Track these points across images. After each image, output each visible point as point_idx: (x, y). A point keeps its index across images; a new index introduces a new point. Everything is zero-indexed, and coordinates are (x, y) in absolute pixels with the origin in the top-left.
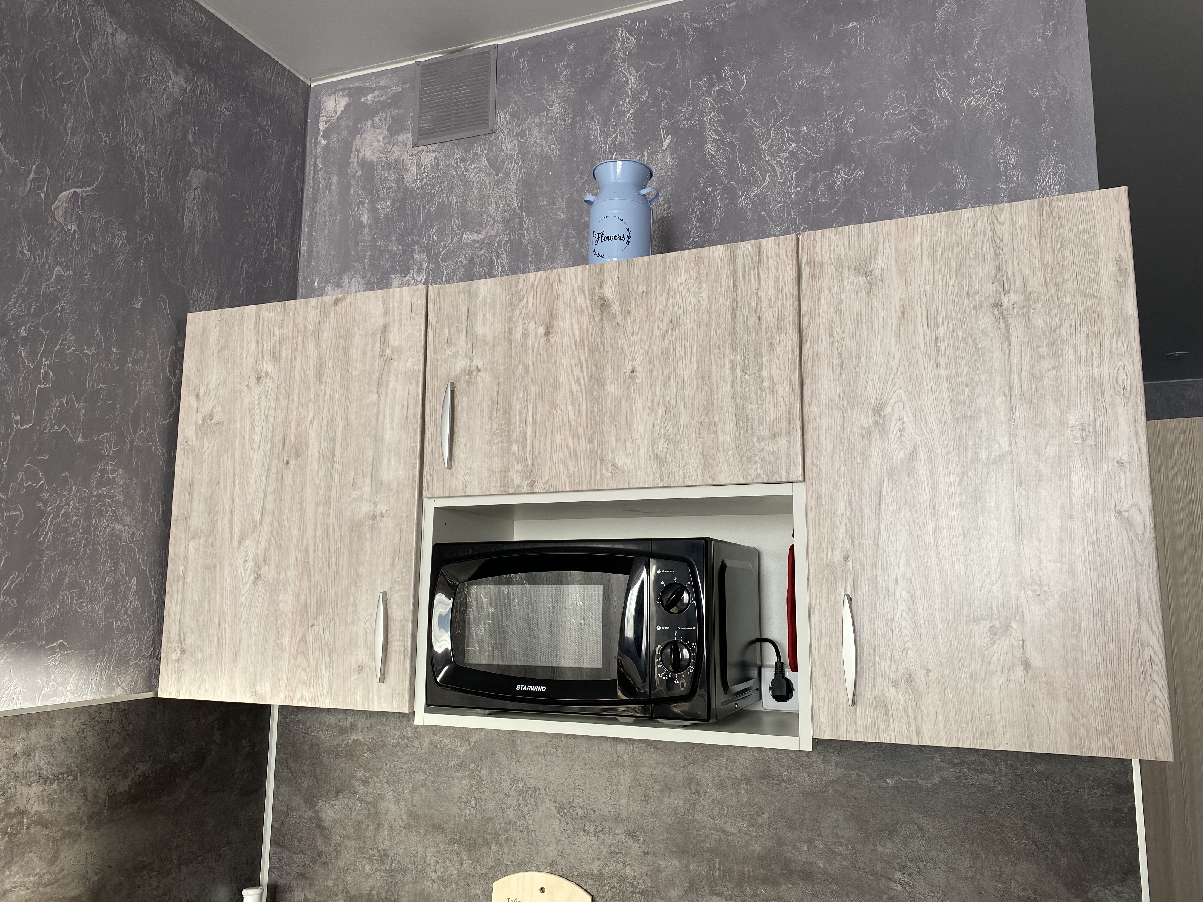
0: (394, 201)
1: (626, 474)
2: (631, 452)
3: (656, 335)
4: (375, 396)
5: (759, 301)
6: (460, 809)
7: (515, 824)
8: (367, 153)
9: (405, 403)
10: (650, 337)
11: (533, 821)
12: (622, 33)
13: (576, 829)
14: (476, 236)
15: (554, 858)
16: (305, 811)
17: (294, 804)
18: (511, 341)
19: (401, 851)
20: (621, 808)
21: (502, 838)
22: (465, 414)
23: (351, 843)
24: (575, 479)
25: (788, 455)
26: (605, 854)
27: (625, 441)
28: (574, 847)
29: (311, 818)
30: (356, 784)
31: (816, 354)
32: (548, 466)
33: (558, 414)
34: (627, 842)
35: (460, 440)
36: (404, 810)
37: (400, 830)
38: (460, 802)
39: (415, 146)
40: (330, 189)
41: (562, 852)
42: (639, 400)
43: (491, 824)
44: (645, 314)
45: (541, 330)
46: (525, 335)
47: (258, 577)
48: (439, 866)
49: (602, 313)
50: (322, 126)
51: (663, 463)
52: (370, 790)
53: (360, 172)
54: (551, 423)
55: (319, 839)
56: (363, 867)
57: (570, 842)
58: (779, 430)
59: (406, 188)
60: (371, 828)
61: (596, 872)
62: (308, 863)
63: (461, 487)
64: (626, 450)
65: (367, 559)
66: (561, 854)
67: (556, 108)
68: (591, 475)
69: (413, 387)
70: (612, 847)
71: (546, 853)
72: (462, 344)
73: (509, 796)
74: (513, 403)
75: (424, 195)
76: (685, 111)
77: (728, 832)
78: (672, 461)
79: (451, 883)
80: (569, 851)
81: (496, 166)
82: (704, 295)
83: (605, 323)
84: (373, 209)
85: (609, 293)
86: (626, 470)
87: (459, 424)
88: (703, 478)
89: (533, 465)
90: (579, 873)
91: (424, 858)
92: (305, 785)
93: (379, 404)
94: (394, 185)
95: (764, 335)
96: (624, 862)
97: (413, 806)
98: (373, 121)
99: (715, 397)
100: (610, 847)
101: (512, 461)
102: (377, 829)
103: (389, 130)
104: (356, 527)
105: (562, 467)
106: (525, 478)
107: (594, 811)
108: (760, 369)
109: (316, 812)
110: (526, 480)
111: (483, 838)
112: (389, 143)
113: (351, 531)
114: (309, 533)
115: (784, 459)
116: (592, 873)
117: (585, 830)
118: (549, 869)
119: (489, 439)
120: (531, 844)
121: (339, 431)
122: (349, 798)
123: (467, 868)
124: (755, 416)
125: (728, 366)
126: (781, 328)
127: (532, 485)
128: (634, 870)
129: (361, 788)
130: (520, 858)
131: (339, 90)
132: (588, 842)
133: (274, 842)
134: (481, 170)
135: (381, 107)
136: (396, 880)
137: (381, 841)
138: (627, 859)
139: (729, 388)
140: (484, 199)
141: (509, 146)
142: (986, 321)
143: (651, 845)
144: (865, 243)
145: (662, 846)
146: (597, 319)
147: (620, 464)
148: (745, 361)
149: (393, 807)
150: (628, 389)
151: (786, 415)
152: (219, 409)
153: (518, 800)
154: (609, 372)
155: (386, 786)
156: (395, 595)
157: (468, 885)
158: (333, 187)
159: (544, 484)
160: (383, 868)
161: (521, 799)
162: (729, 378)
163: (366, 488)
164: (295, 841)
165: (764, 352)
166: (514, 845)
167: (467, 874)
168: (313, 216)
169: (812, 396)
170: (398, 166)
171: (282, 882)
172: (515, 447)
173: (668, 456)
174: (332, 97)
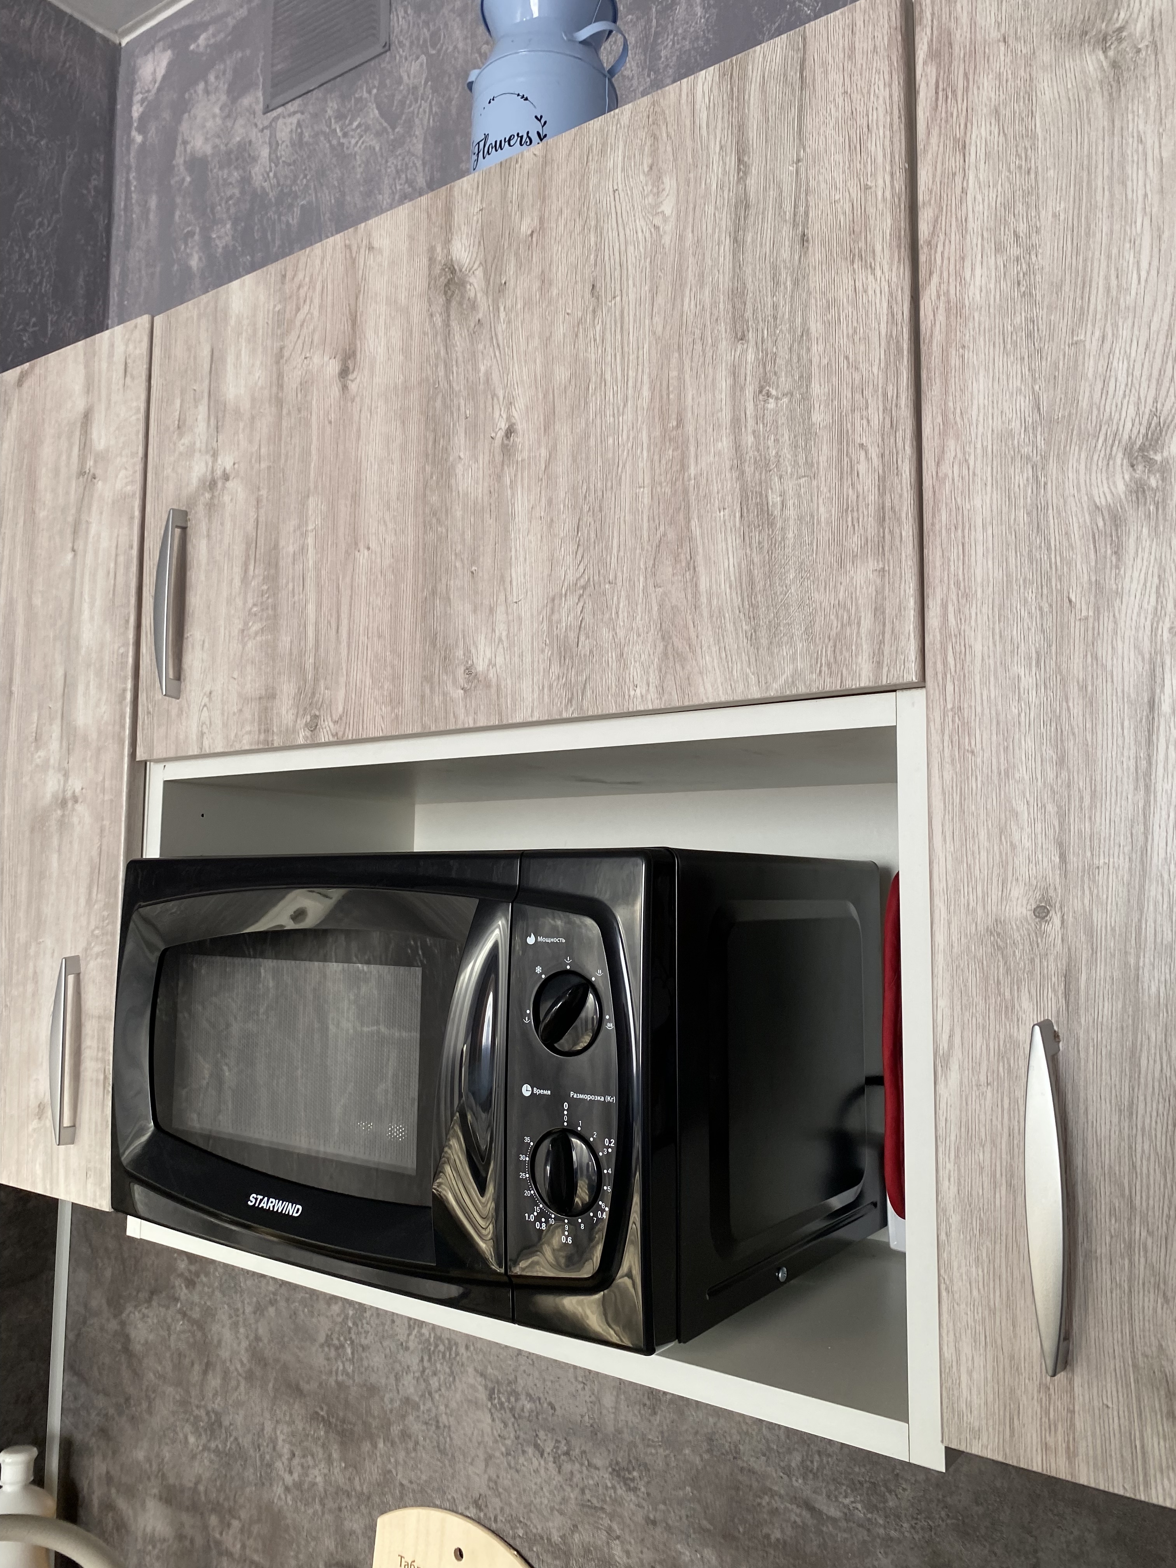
1: (493, 690)
2: (504, 634)
3: (561, 330)
4: (70, 556)
6: (328, 1359)
7: (416, 1407)
8: (198, 143)
9: (112, 565)
10: (547, 341)
11: (447, 1406)
13: (521, 1440)
15: (482, 1492)
16: (108, 1320)
17: (94, 1304)
18: (279, 402)
19: (239, 1419)
20: (604, 1412)
21: (395, 1430)
22: (203, 578)
23: (170, 1390)
24: (393, 709)
25: (879, 611)
26: (572, 1505)
27: (491, 610)
28: (516, 1476)
29: (116, 1333)
30: (177, 1284)
32: (342, 680)
33: (363, 557)
34: (614, 1487)
35: (194, 632)
36: (245, 1344)
37: (238, 1381)
38: (329, 1346)
39: (267, 110)
40: (147, 219)
41: (496, 1483)
42: (522, 503)
43: (377, 1398)
44: (536, 285)
45: (333, 367)
46: (305, 386)
48: (296, 1461)
49: (448, 301)
50: (137, 111)
51: (572, 658)
52: (196, 1298)
53: (188, 179)
54: (348, 580)
55: (126, 1374)
56: (186, 1438)
57: (509, 1464)
58: (854, 542)
59: (254, 193)
60: (197, 1367)
61: (556, 1538)
62: (111, 1411)
63: (194, 737)
64: (493, 630)
65: (54, 889)
66: (494, 1484)
68: (423, 697)
69: (125, 530)
70: (587, 1491)
71: (468, 1477)
72: (201, 425)
73: (407, 1349)
74: (282, 543)
75: (280, 199)
77: (820, 1512)
78: (591, 652)
79: (314, 1499)
80: (507, 1483)
81: (393, 112)
82: (668, 207)
83: (454, 324)
84: (207, 243)
85: (462, 250)
86: (494, 681)
87: (193, 600)
88: (661, 690)
89: (316, 680)
90: (526, 1533)
91: (273, 1441)
92: (108, 1273)
93: (74, 571)
94: (237, 191)
95: (816, 281)
96: (609, 1531)
97: (258, 1339)
98: (206, 82)
99: (692, 471)
100: (583, 1491)
101: (279, 673)
102: (205, 1373)
103: (229, 92)
104: (39, 823)
105: (368, 681)
106: (301, 712)
107: (553, 1408)
108: (806, 379)
109: (123, 1324)
110: (304, 715)
111: (364, 1423)
112: (228, 116)
113: (32, 830)
115: (867, 622)
116: (549, 1540)
117: (536, 1446)
118: (472, 1512)
119: (241, 626)
120: (443, 1452)
121: (20, 631)
122: (168, 1308)
123: (339, 1476)
124: (791, 513)
125: (724, 384)
127: (313, 726)
128: (628, 1553)
129: (183, 1292)
130: (424, 1477)
131: (159, 41)
132: (542, 1471)
133: (70, 1366)
134: (367, 129)
135: (219, 51)
136: (233, 1473)
137: (211, 1395)
138: (615, 1526)
139: (725, 444)
141: (412, 69)
143: (662, 1507)
145: (683, 1513)
146: (438, 320)
148: (766, 360)
149: (227, 1335)
150: (499, 477)
151: (872, 498)
153: (422, 1360)
155: (218, 1294)
156: (92, 964)
157: (340, 1509)
158: (152, 216)
159: (335, 722)
160: (213, 1445)
161: (426, 1358)
162: (725, 416)
163: (54, 745)
164: (95, 1369)
165: (816, 327)
166: (415, 1450)
167: (339, 1490)
168: (124, 274)
169: (943, 434)
170: (242, 155)
171: (79, 1437)
172: (285, 640)
173: (582, 638)
174: (150, 57)
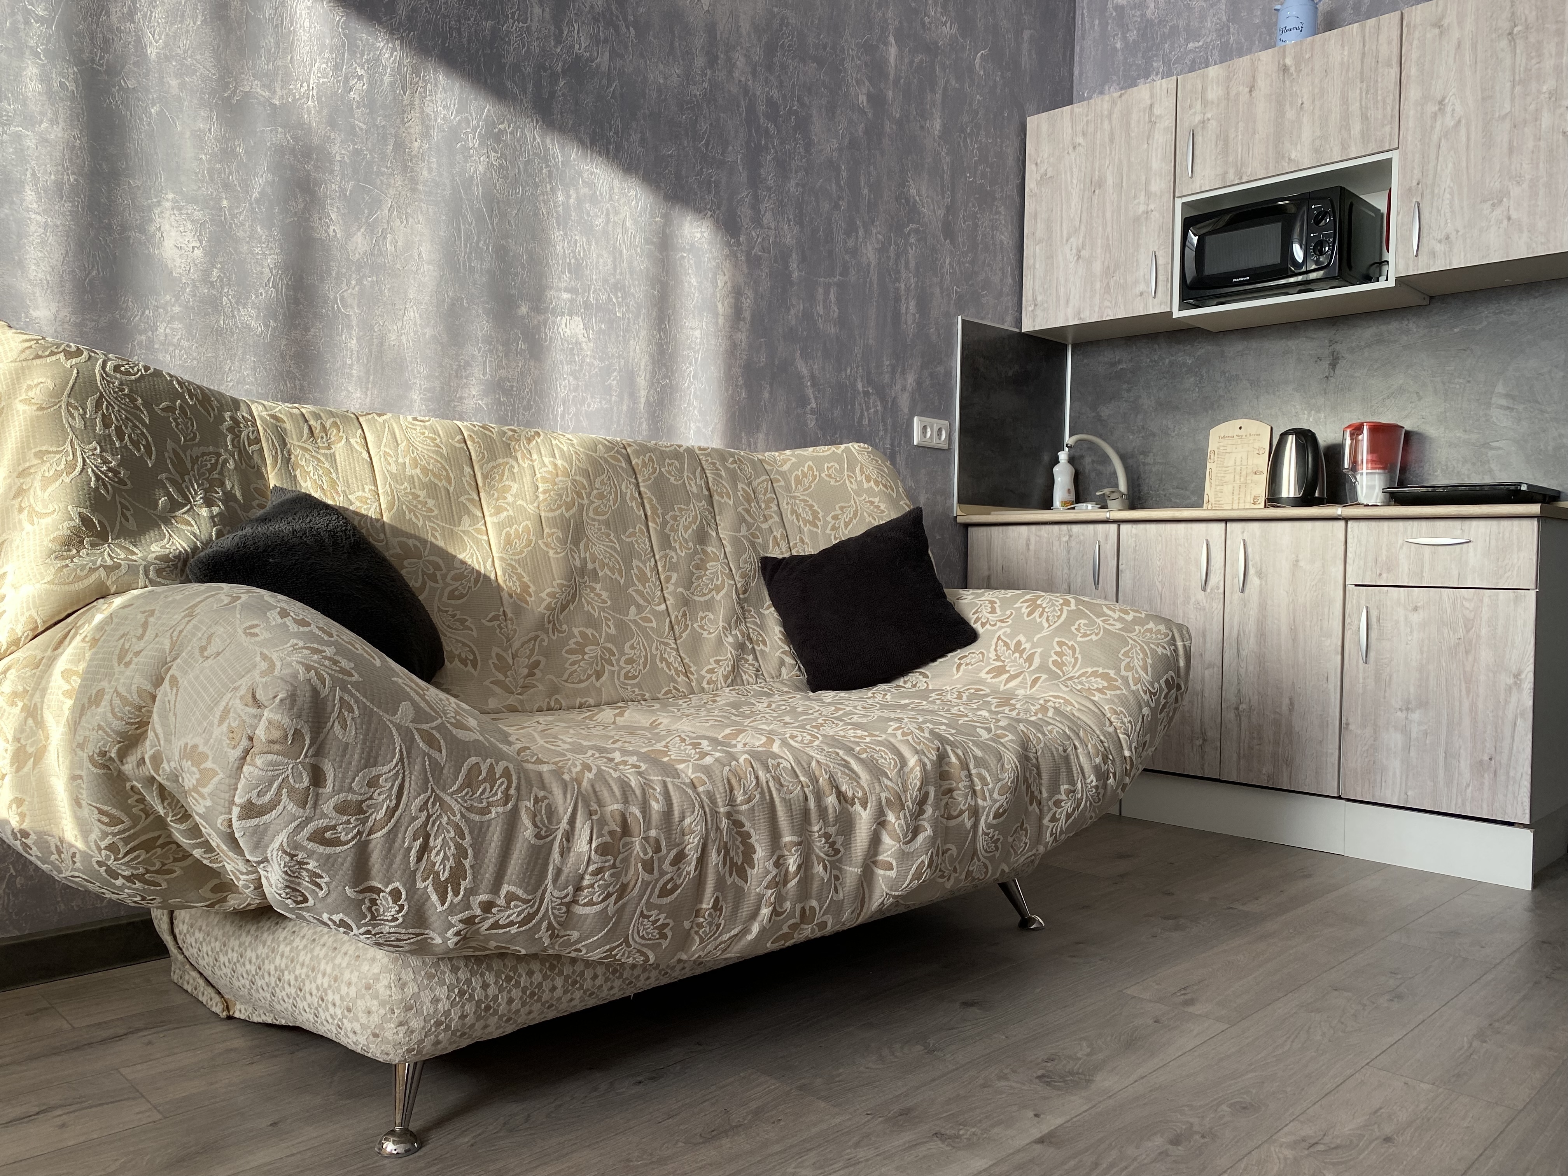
1: (1296, 162)
2: (1299, 149)
3: (1316, 81)
4: (1146, 145)
5: (1378, 51)
9: (1164, 146)
10: (1313, 83)
16: (1092, 414)
18: (1228, 100)
22: (1201, 146)
24: (1265, 172)
25: (1390, 135)
27: (1296, 145)
30: (1123, 392)
31: (1409, 77)
32: (1250, 166)
33: (1257, 136)
35: (1197, 161)
40: (1094, 28)
42: (1305, 119)
44: (1310, 70)
45: (1247, 90)
46: (1238, 94)
47: (1079, 257)
49: (1284, 74)
51: (1318, 153)
52: (1132, 394)
53: (1115, 13)
54: (1252, 142)
58: (1386, 122)
59: (1147, 20)
60: (1133, 415)
63: (1198, 188)
64: (1296, 149)
65: (1144, 235)
68: (1275, 166)
69: (1169, 136)
72: (1198, 107)
74: (1229, 135)
75: (1160, 22)
78: (1324, 151)
82: (1346, 53)
83: (1286, 79)
84: (1124, 38)
85: (1288, 61)
86: (1297, 160)
87: (1197, 153)
88: (1341, 156)
89: (1241, 166)
91: (1167, 426)
93: (1148, 150)
95: (1380, 70)
99: (1350, 110)
101: (1229, 167)
104: (1137, 220)
105: (1259, 166)
106: (1236, 176)
109: (1098, 413)
110: (1236, 178)
113: (1134, 222)
114: (1109, 229)
115: (1387, 138)
118: (1244, 416)
119: (1215, 157)
120: (1234, 406)
121: (1125, 169)
122: (1118, 402)
123: (1194, 426)
124: (1372, 117)
125: (1358, 91)
126: (1389, 65)
127: (1241, 178)
130: (1227, 414)
139: (1358, 104)
142: (1504, 43)
144: (1440, 9)
146: (1281, 78)
147: (1293, 157)
149: (1146, 401)
150: (1299, 114)
151: (1390, 113)
152: (1050, 169)
154: (1287, 107)
155: (1142, 391)
156: (1161, 252)
157: (1195, 434)
158: (1096, 27)
159: (1247, 178)
162: (1358, 98)
163: (1142, 198)
165: (1379, 80)
166: (1223, 409)
169: (1405, 102)
172: (1231, 159)
173: (1321, 147)
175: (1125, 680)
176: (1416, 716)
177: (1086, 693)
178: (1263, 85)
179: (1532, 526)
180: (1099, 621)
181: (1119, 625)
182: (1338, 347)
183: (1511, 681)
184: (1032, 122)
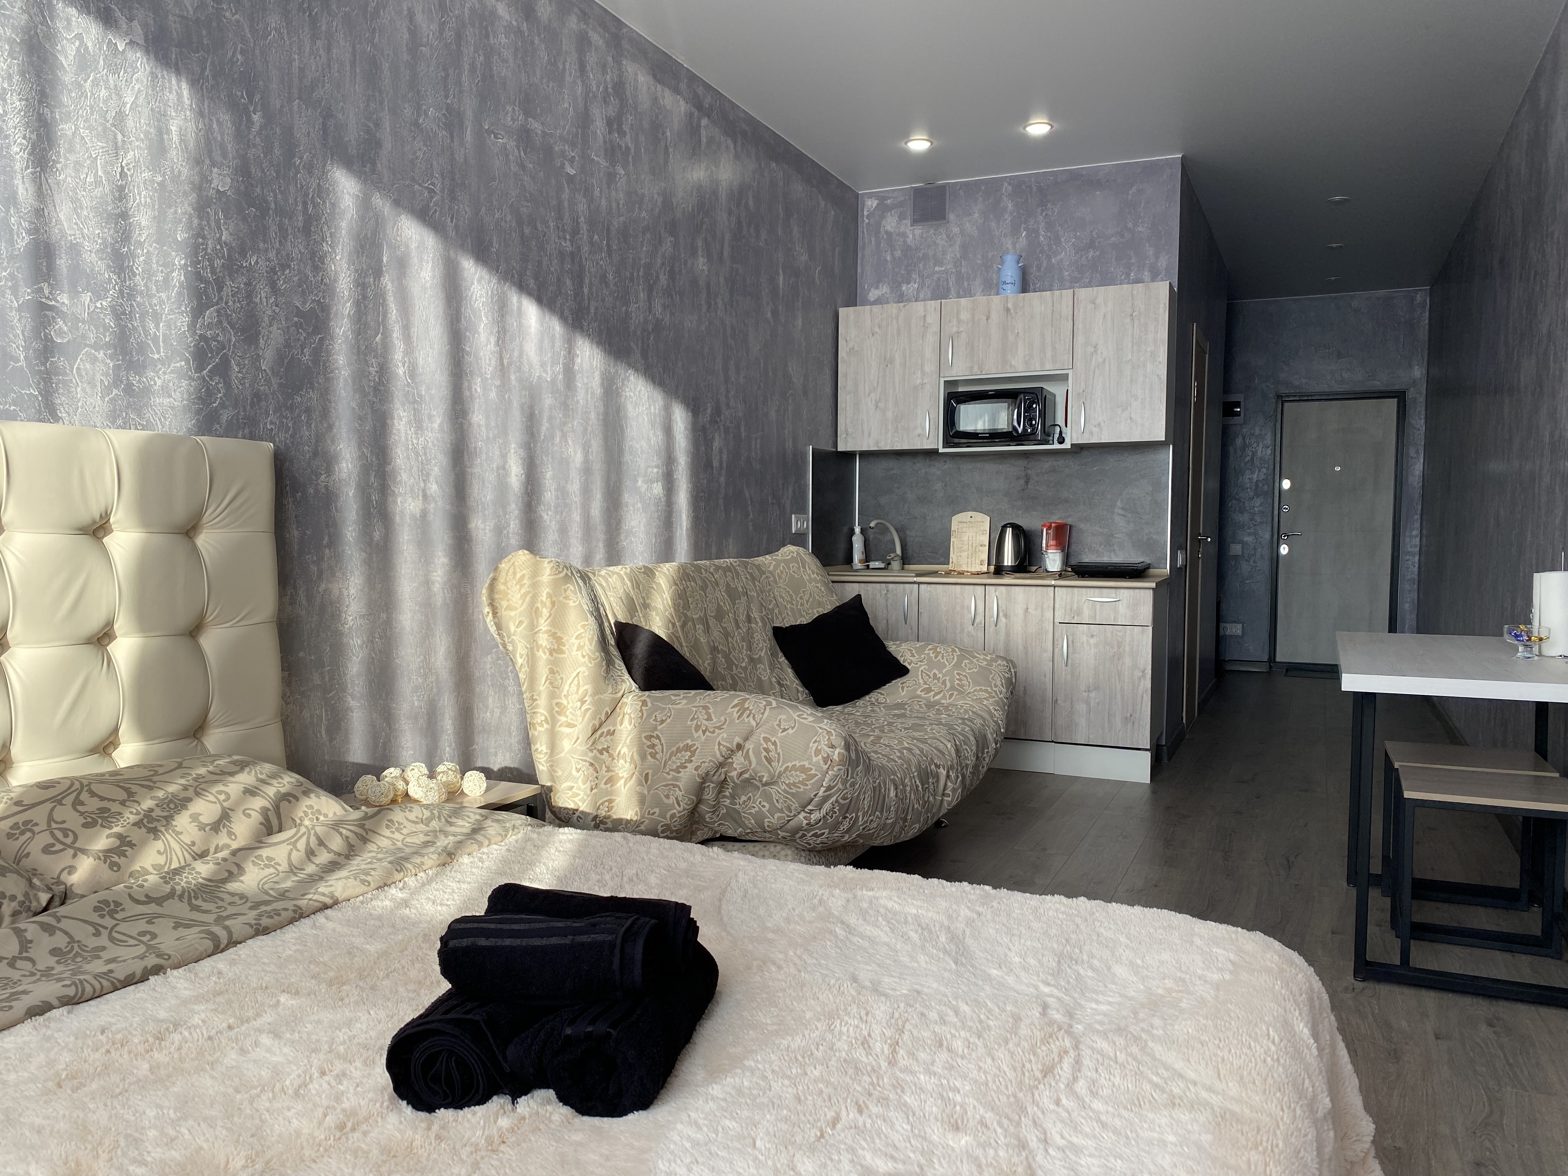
0: (902, 251)
1: (1014, 368)
2: (1017, 360)
3: (1026, 321)
4: (921, 340)
5: (1061, 310)
8: (888, 228)
9: (933, 342)
10: (1024, 322)
12: (1006, 184)
13: (985, 496)
14: (941, 269)
15: (977, 506)
18: (974, 322)
19: (914, 511)
21: (956, 502)
22: (956, 347)
24: (997, 370)
25: (1068, 361)
26: (995, 502)
27: (1015, 356)
28: (983, 501)
31: (1078, 327)
32: (987, 365)
33: (991, 347)
34: (1002, 498)
35: (954, 356)
37: (914, 504)
39: (911, 226)
40: (871, 243)
44: (1022, 314)
45: (985, 318)
46: (979, 320)
47: (877, 407)
49: (1007, 312)
50: (866, 213)
51: (1028, 364)
53: (886, 236)
54: (988, 350)
58: (1065, 353)
60: (901, 504)
61: (991, 509)
63: (955, 373)
64: (1015, 360)
65: (921, 399)
67: (976, 215)
68: (1002, 368)
69: (936, 336)
71: (972, 505)
73: (958, 487)
74: (974, 343)
76: (1032, 221)
78: (1031, 363)
80: (981, 503)
81: (950, 238)
82: (1043, 308)
83: (1008, 316)
84: (892, 254)
85: (1010, 305)
86: (1016, 366)
87: (954, 351)
88: (1041, 368)
89: (981, 365)
90: (985, 510)
93: (923, 344)
94: (902, 244)
95: (1062, 322)
98: (891, 213)
99: (1045, 341)
100: (997, 499)
101: (973, 364)
102: (904, 504)
103: (899, 218)
105: (992, 365)
106: (979, 369)
108: (1060, 333)
112: (899, 224)
113: (914, 389)
114: (897, 391)
115: (1066, 362)
118: (974, 510)
119: (965, 356)
120: (967, 502)
121: (907, 354)
123: (942, 513)
124: (1058, 348)
126: (1067, 320)
127: (982, 371)
130: (962, 508)
131: (873, 197)
132: (988, 499)
134: (943, 239)
135: (895, 206)
137: (906, 508)
138: (1003, 503)
139: (1050, 339)
140: (944, 253)
141: (956, 230)
144: (1095, 294)
146: (1005, 315)
148: (1055, 330)
150: (1016, 339)
151: (1067, 347)
153: (962, 488)
154: (1009, 333)
157: (943, 519)
159: (986, 371)
162: (1050, 335)
163: (919, 374)
165: (1061, 328)
166: (960, 504)
167: (942, 516)
169: (1076, 342)
170: (904, 235)
173: (1029, 361)
174: (870, 200)
175: (995, 692)
176: (1093, 695)
177: (980, 700)
178: (994, 316)
179: (1149, 595)
180: (974, 660)
181: (985, 663)
182: (1029, 472)
183: (1140, 674)
184: (842, 311)
